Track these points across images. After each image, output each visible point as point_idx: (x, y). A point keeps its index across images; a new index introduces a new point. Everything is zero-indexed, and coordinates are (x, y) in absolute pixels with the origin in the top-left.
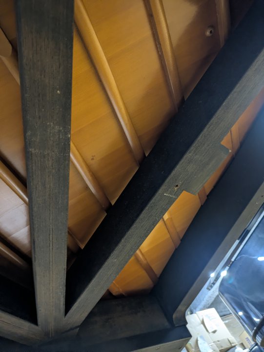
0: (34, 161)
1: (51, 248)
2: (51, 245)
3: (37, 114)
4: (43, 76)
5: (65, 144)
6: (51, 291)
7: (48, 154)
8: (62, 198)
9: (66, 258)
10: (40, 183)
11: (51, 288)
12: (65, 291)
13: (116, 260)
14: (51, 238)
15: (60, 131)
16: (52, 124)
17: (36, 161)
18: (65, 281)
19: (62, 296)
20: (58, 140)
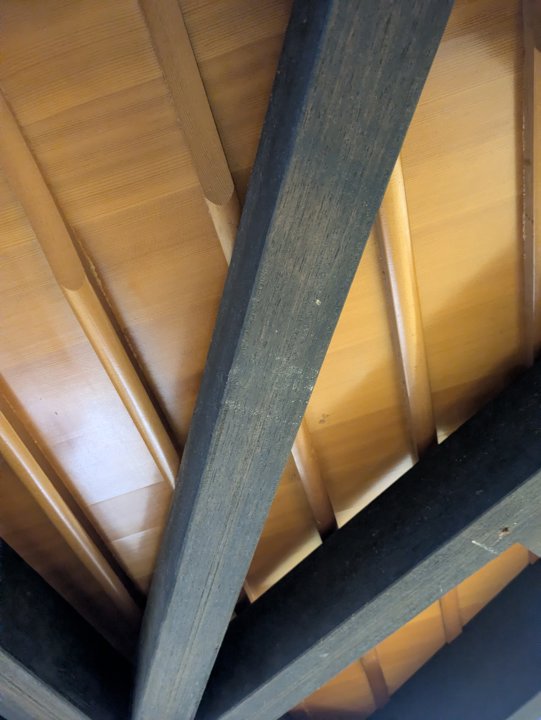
0: (226, 426)
1: (204, 600)
2: (205, 595)
3: (262, 337)
4: (297, 268)
5: (297, 403)
6: (176, 687)
7: (258, 417)
8: (257, 506)
9: (226, 628)
10: (223, 469)
11: (178, 680)
12: (202, 694)
13: (326, 655)
14: (210, 581)
15: (295, 376)
16: (285, 359)
17: (232, 425)
18: (209, 673)
19: (194, 701)
20: (286, 393)
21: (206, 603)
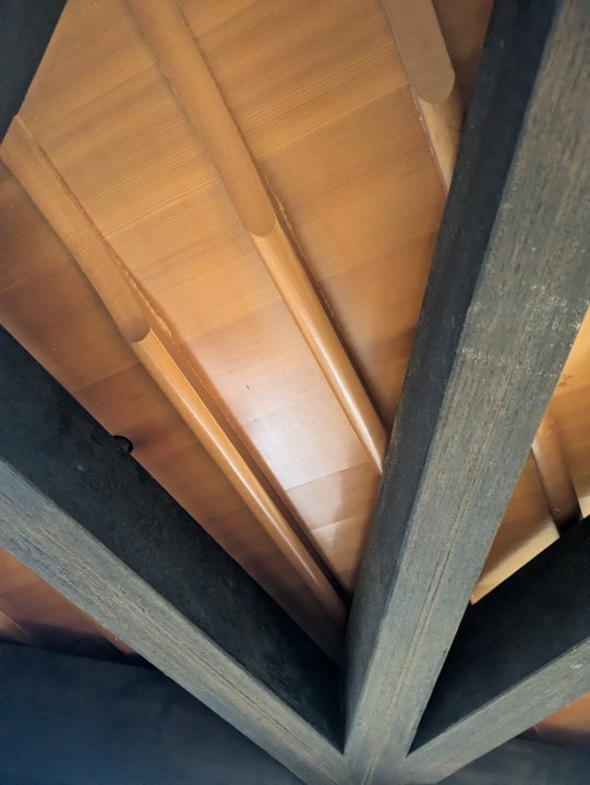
0: (462, 381)
1: (431, 594)
2: (433, 589)
3: (514, 258)
4: (567, 155)
5: (557, 347)
6: (397, 691)
7: (504, 368)
8: (498, 483)
9: (457, 629)
10: (457, 437)
11: (399, 685)
12: (426, 702)
13: (578, 666)
14: (438, 573)
15: (557, 310)
16: (544, 288)
17: (470, 380)
18: (435, 680)
19: (418, 709)
20: (543, 333)
21: (433, 599)
